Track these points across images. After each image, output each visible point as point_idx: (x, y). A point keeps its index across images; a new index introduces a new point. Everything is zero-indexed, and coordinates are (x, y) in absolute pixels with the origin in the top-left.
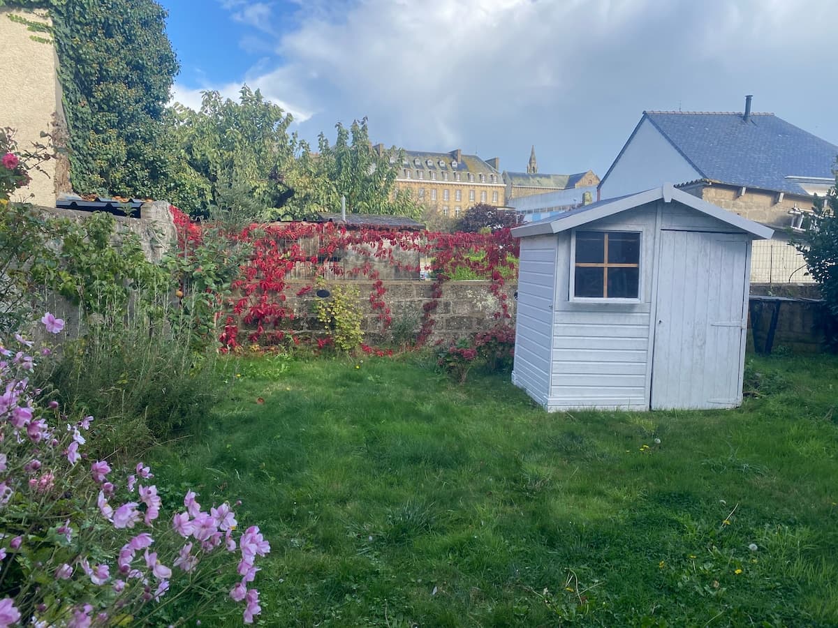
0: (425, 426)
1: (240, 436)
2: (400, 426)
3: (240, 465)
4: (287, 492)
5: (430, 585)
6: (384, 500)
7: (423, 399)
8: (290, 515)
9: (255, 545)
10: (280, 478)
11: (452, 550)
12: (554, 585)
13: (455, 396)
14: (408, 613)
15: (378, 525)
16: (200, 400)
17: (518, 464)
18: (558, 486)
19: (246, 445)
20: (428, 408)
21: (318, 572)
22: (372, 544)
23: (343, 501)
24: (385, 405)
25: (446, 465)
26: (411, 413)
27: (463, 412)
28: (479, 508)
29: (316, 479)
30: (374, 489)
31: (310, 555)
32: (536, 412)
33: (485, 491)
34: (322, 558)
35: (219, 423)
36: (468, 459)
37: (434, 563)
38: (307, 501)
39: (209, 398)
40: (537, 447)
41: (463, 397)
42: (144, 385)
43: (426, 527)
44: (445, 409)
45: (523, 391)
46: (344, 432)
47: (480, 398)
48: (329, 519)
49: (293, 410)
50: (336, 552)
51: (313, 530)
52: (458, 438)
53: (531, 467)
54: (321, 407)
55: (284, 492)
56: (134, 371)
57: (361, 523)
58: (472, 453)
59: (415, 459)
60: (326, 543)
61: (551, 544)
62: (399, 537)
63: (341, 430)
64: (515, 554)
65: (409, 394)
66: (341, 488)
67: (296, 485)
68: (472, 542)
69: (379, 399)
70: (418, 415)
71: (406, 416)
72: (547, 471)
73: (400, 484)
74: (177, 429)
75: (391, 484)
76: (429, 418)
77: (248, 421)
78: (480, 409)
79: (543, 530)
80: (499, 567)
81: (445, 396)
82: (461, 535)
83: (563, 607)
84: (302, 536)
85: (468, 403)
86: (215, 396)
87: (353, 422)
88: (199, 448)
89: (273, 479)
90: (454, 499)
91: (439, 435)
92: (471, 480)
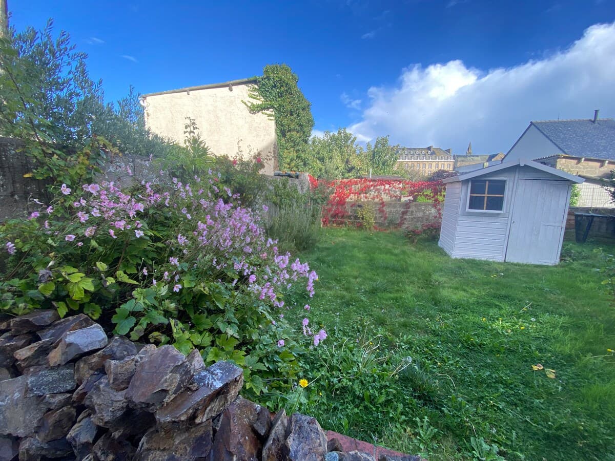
0: (393, 257)
1: (324, 253)
2: (383, 256)
3: (324, 262)
4: (337, 272)
5: (382, 309)
6: (371, 279)
7: (395, 248)
8: (337, 279)
9: (314, 276)
10: (335, 267)
11: (393, 299)
12: (432, 318)
13: (410, 249)
14: (371, 315)
15: (367, 287)
16: (312, 240)
17: (430, 275)
18: (446, 285)
19: (326, 257)
20: (397, 251)
21: (343, 297)
22: (363, 292)
23: (356, 278)
24: (379, 249)
25: (397, 271)
26: (389, 252)
27: (412, 254)
28: (407, 287)
29: (347, 269)
30: (368, 275)
31: (341, 292)
32: (446, 258)
33: (413, 282)
34: (345, 293)
35: (318, 248)
36: (408, 271)
37: (384, 302)
38: (343, 276)
39: (315, 240)
40: (441, 270)
41: (414, 249)
42: (295, 232)
43: (385, 290)
44: (404, 252)
45: (442, 249)
46: (361, 256)
47: (421, 250)
48: (349, 282)
49: (344, 247)
50: (350, 292)
51: (344, 285)
52: (406, 262)
53: (435, 277)
54: (354, 247)
55: (335, 272)
56: (292, 228)
57: (361, 285)
58: (411, 269)
59: (387, 268)
60: (347, 289)
61: (436, 304)
62: (373, 292)
63: (360, 255)
64: (419, 305)
65: (390, 246)
66: (355, 273)
67: (340, 270)
68: (401, 298)
69: (377, 246)
70: (392, 254)
71: (386, 253)
72: (442, 279)
73: (378, 275)
74: (304, 249)
75: (375, 275)
76: (396, 255)
77: (327, 249)
78: (421, 254)
79: (433, 299)
80: (410, 308)
81: (406, 248)
82: (398, 295)
83: (433, 325)
84: (340, 286)
85: (415, 252)
86: (318, 239)
87: (365, 253)
88: (311, 255)
89: (333, 267)
90: (398, 283)
91: (398, 261)
92: (407, 278)
